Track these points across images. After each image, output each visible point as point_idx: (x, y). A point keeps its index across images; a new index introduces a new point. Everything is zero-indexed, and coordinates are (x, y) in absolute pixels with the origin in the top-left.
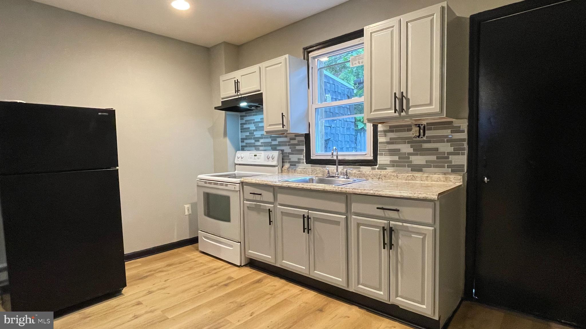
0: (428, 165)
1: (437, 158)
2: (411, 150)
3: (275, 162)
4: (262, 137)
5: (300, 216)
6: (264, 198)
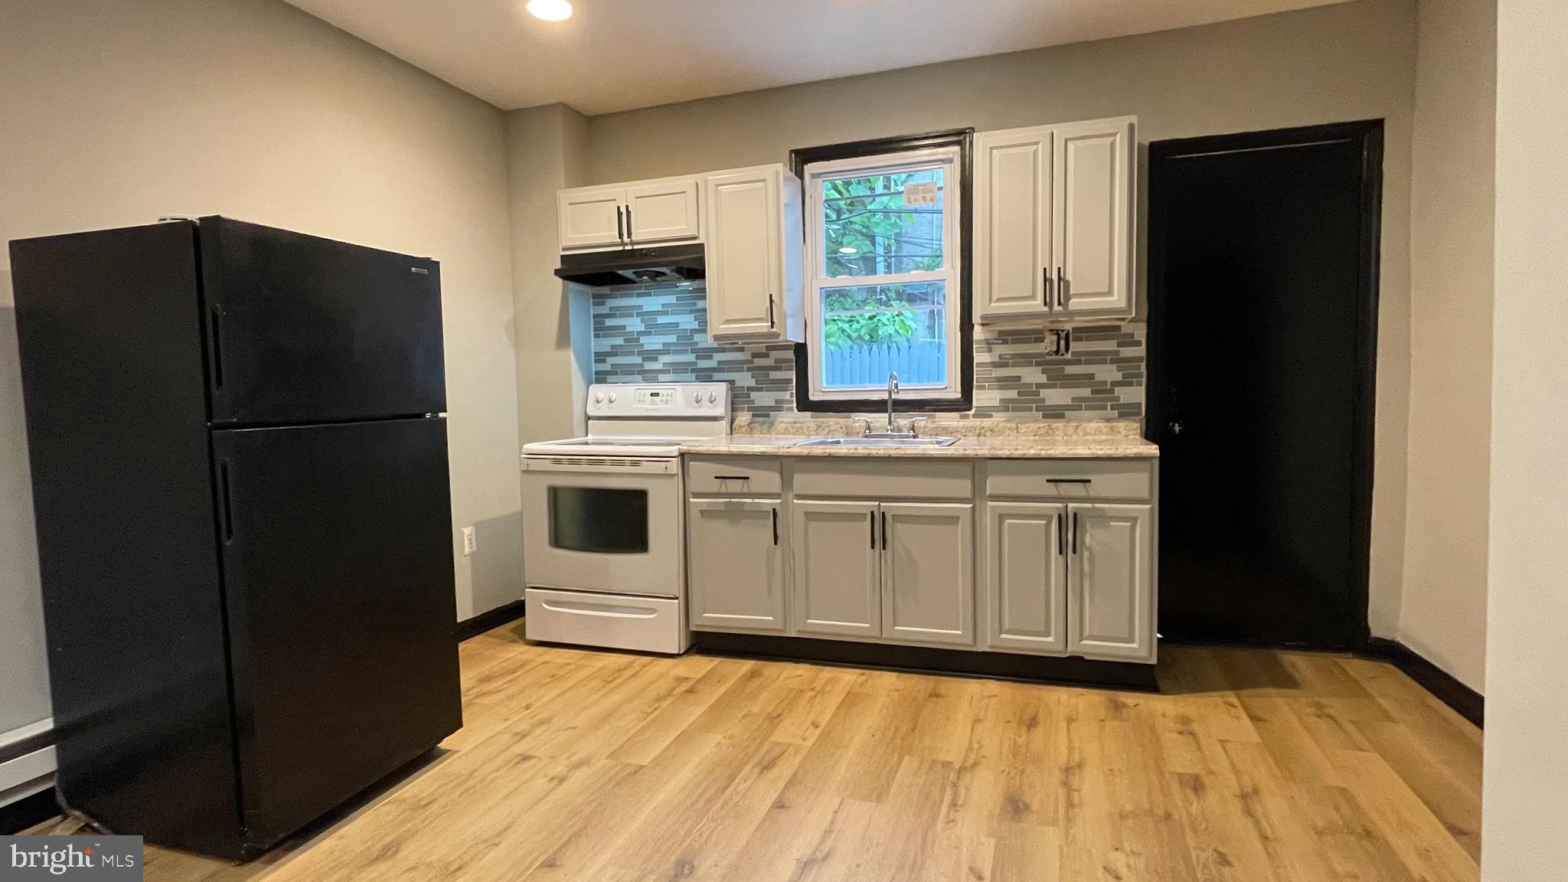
0: (1077, 405)
1: (1093, 392)
2: (1043, 379)
3: (720, 410)
4: (665, 351)
5: (860, 517)
6: (754, 486)
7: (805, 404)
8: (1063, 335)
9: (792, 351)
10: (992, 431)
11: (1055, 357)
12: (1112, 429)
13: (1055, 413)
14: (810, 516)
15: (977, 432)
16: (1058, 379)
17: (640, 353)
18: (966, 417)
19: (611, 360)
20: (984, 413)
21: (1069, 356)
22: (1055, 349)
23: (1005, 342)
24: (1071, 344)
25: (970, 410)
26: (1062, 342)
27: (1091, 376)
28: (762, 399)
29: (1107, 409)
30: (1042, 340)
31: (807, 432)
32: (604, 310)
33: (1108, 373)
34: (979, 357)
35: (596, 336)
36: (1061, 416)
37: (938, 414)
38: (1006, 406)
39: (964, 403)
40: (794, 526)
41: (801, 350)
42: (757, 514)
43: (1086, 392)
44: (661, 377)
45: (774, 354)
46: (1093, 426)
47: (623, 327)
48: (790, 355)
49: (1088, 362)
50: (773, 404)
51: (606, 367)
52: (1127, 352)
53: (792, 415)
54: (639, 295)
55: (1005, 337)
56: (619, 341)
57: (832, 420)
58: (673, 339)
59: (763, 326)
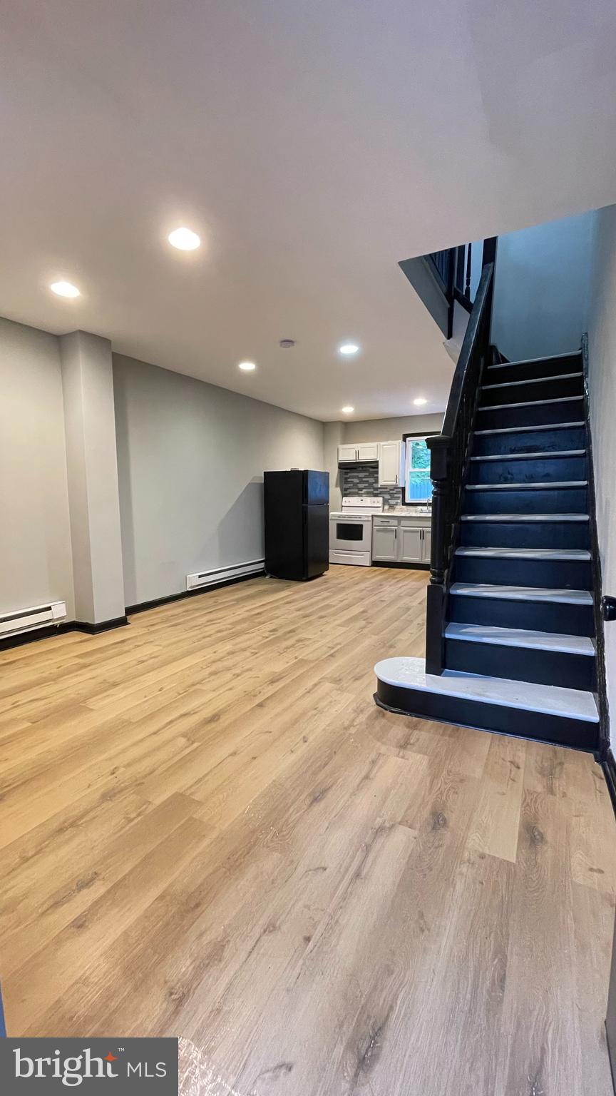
3: (380, 505)
4: (365, 488)
5: (418, 532)
6: (390, 524)
7: (404, 504)
14: (405, 531)
17: (357, 489)
19: (349, 490)
28: (392, 502)
31: (404, 511)
32: (347, 476)
35: (345, 483)
40: (401, 534)
41: (403, 489)
42: (392, 531)
44: (363, 495)
45: (396, 490)
47: (353, 481)
48: (400, 490)
50: (395, 503)
51: (347, 492)
53: (400, 506)
54: (358, 474)
56: (352, 485)
57: (411, 508)
58: (367, 485)
59: (394, 483)
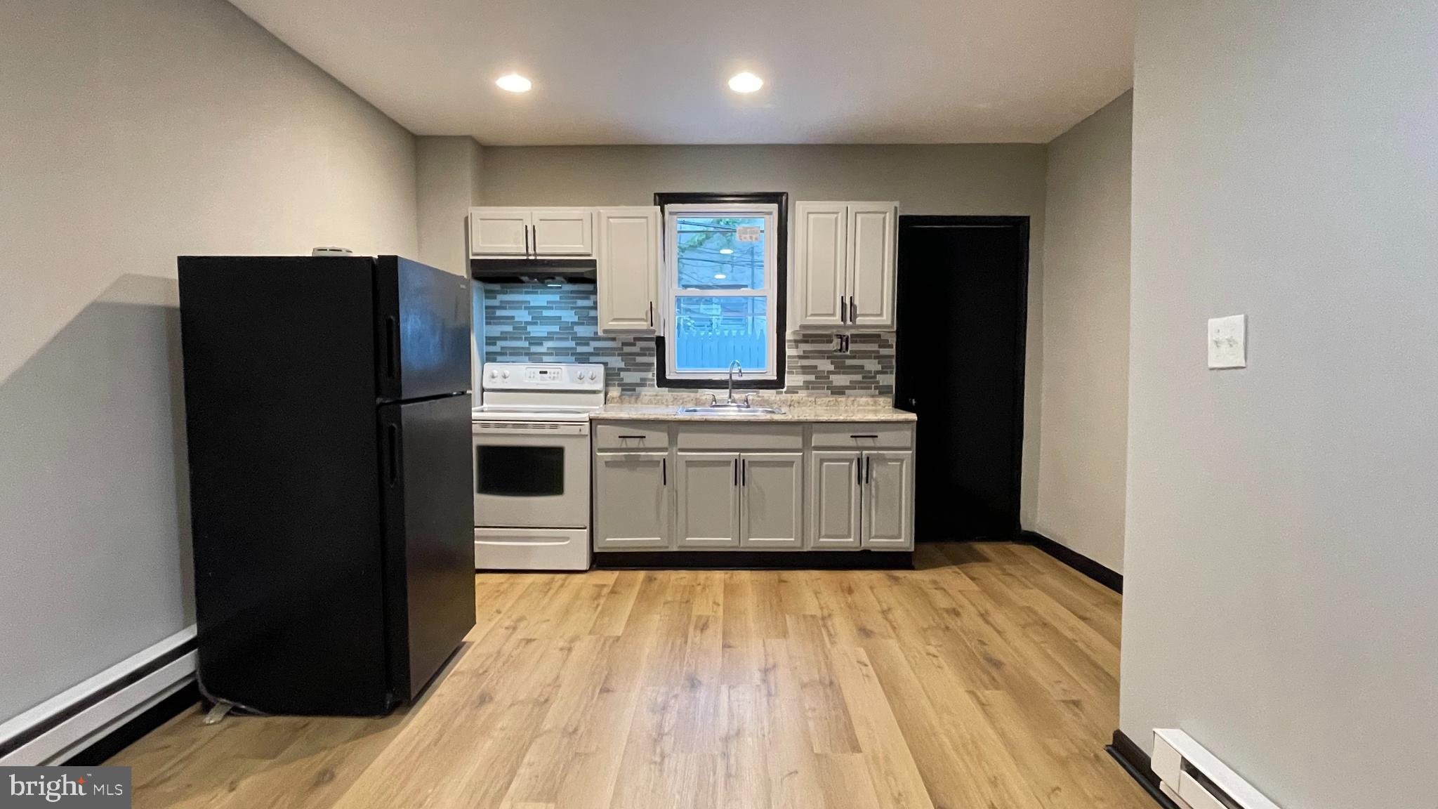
0: (854, 385)
1: (863, 377)
2: (832, 368)
3: (599, 386)
4: (550, 337)
5: (727, 463)
6: (647, 443)
7: (662, 381)
8: (845, 338)
9: (654, 342)
10: (799, 403)
11: (840, 354)
12: (875, 402)
13: (839, 391)
14: (690, 463)
15: (789, 403)
16: (841, 368)
17: (526, 339)
18: (782, 393)
19: (500, 344)
20: (793, 390)
21: (848, 353)
22: (839, 348)
23: (807, 342)
24: (850, 345)
25: (783, 388)
26: (844, 343)
27: (862, 367)
28: (631, 377)
29: (871, 389)
30: (831, 342)
31: (665, 403)
32: (495, 303)
33: (872, 365)
34: (790, 352)
35: (487, 323)
36: (843, 393)
37: (761, 390)
38: (807, 386)
39: (778, 384)
40: (678, 473)
41: (660, 342)
42: (652, 463)
43: (859, 377)
44: (545, 358)
45: (640, 344)
46: (863, 400)
47: (513, 318)
48: (653, 345)
49: (860, 358)
50: (639, 381)
51: (496, 349)
52: (884, 351)
53: (652, 391)
54: (527, 293)
55: (806, 339)
56: (509, 328)
57: (685, 394)
58: (556, 329)
59: (644, 325)
